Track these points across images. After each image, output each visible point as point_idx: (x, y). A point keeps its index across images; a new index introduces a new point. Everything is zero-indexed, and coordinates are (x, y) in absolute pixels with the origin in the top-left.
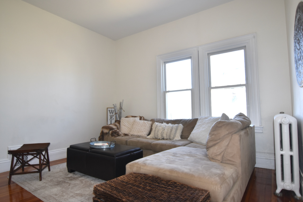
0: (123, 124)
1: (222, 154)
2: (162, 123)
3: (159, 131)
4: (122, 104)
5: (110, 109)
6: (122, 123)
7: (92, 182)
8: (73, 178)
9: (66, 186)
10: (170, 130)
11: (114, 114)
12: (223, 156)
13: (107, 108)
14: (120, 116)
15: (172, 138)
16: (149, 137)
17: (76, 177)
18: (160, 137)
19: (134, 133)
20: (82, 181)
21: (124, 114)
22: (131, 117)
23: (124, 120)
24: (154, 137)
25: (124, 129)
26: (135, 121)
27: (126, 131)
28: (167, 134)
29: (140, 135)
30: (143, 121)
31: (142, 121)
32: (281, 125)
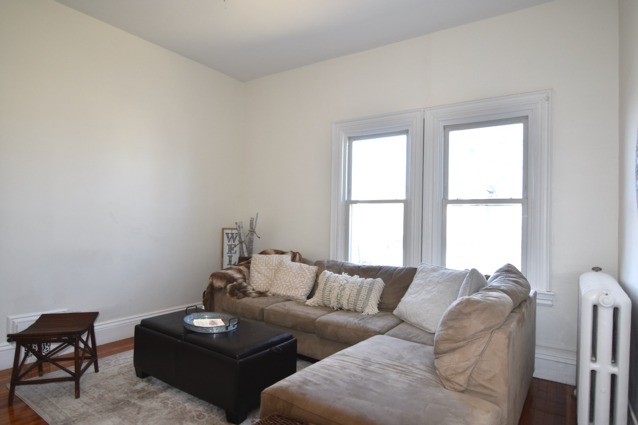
0: (256, 268)
1: (468, 372)
2: (340, 273)
3: (333, 291)
4: (256, 222)
5: (229, 231)
6: (255, 266)
7: (186, 404)
8: (147, 394)
9: (131, 413)
10: (356, 291)
11: (237, 242)
12: (470, 376)
13: (223, 229)
14: (251, 248)
15: (361, 309)
16: (309, 302)
17: (153, 390)
18: (334, 304)
19: (278, 289)
20: (166, 401)
21: (258, 245)
22: (273, 252)
23: (258, 259)
24: (321, 304)
25: (258, 279)
26: (281, 264)
27: (262, 285)
28: (350, 300)
29: (291, 295)
30: (299, 264)
31: (297, 263)
32: (595, 308)
